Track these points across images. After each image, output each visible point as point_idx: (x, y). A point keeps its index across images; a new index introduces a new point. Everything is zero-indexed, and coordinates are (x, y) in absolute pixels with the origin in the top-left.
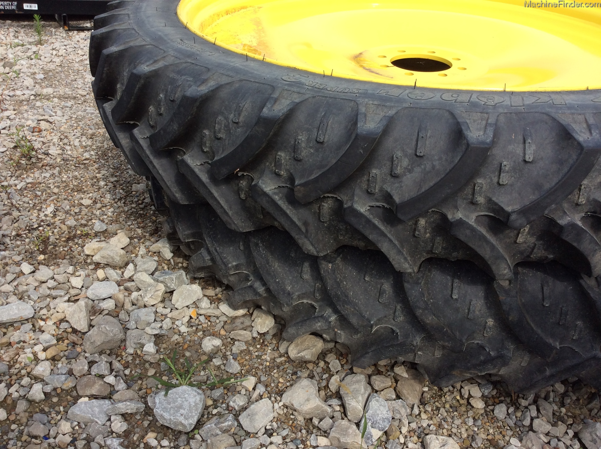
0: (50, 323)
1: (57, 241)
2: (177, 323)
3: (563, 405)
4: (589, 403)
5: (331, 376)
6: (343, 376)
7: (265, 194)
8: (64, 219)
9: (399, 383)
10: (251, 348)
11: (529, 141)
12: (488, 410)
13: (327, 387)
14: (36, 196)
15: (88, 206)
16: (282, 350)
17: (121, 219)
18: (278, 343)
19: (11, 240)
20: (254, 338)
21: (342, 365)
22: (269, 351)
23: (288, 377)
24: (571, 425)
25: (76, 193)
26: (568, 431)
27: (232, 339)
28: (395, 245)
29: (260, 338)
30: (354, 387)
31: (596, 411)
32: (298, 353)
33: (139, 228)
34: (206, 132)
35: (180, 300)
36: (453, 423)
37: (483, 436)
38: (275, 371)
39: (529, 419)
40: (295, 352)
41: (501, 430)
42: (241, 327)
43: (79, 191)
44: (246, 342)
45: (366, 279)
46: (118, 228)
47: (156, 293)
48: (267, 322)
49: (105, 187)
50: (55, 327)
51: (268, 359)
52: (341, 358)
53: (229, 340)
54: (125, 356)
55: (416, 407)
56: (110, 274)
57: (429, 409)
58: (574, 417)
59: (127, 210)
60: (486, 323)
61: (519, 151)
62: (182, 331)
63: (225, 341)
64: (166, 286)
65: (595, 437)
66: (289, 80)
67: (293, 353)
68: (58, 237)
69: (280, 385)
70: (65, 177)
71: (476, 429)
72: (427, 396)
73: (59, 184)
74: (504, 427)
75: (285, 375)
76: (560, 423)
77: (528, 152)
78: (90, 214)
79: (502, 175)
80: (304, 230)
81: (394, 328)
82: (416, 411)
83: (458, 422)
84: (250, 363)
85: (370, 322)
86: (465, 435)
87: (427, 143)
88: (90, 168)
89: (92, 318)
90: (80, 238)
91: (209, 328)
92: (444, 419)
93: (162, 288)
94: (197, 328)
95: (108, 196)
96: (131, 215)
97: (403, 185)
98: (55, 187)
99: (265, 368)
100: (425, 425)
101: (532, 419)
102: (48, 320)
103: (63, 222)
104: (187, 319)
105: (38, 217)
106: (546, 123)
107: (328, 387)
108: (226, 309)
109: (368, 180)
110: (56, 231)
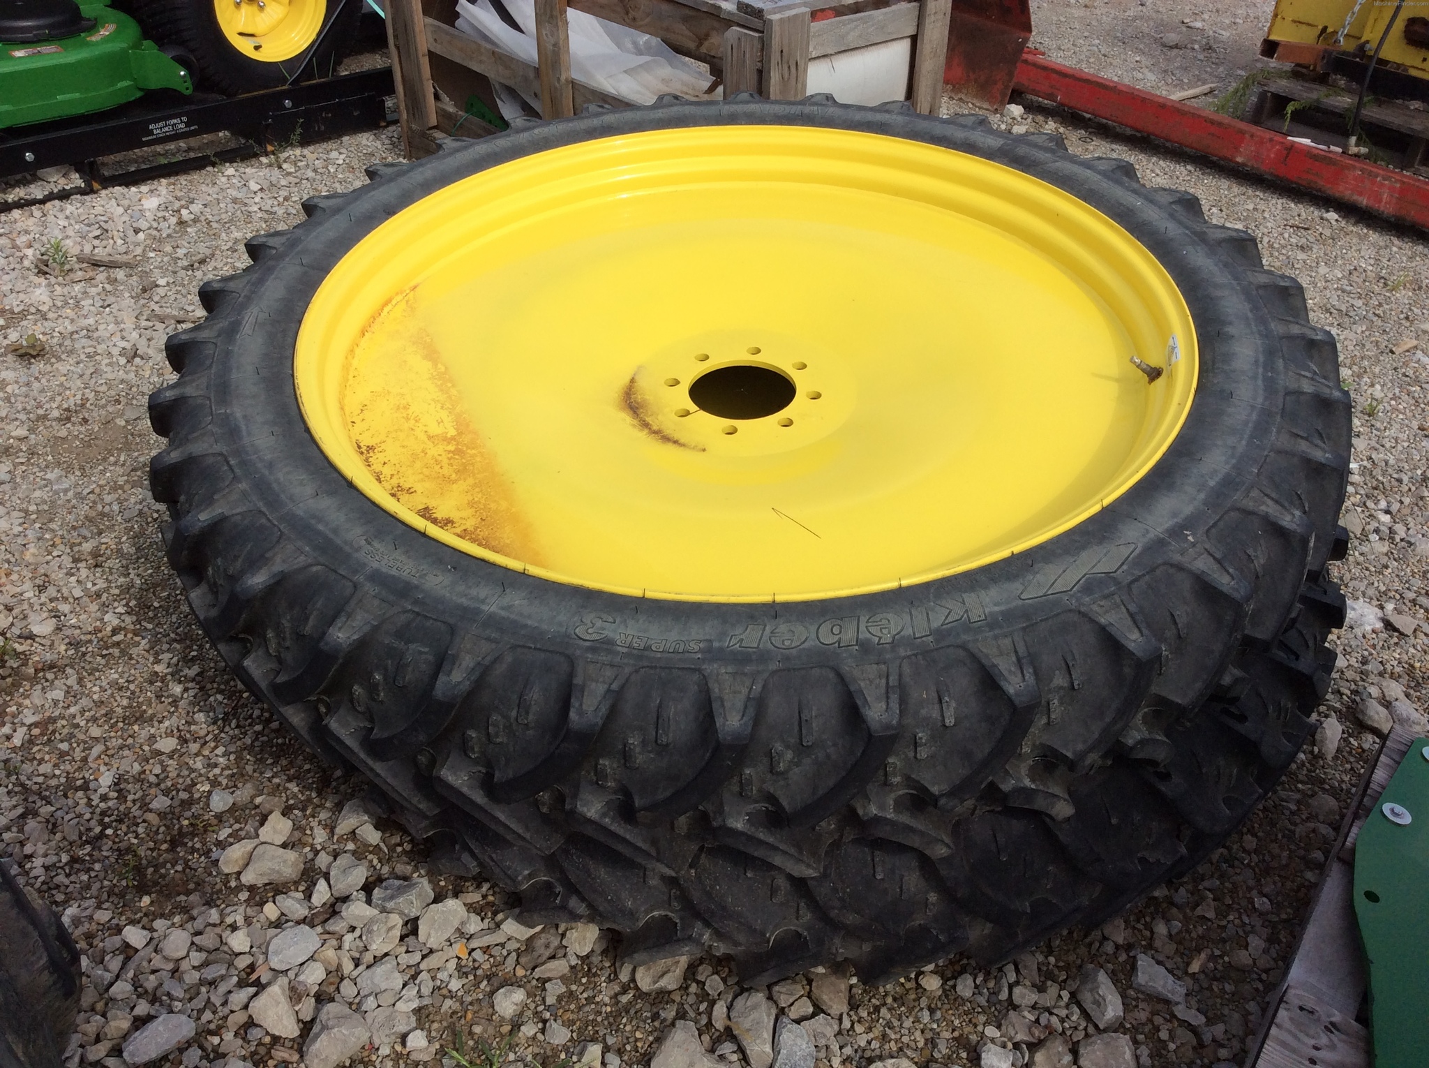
0: (229, 1036)
1: (154, 854)
2: (439, 976)
3: (1050, 952)
4: (1086, 936)
5: (712, 1003)
6: (729, 1000)
7: (590, 821)
8: (143, 798)
9: (814, 984)
10: (574, 987)
11: (947, 699)
12: (947, 987)
13: (710, 1024)
14: (62, 755)
15: (174, 752)
16: (624, 976)
17: (249, 768)
18: (614, 964)
19: (68, 876)
20: (572, 968)
21: (722, 979)
22: (604, 984)
23: (647, 1026)
24: (1065, 981)
25: (136, 727)
26: (1062, 993)
27: (537, 980)
28: (791, 856)
29: (583, 963)
30: (752, 1017)
31: (1097, 944)
32: (655, 982)
33: (289, 780)
34: (472, 733)
35: (433, 933)
36: (901, 1026)
37: (946, 1035)
38: (624, 1020)
39: (1006, 990)
40: (648, 980)
41: (970, 1016)
42: (547, 953)
43: (140, 718)
44: (563, 978)
45: (749, 875)
46: (252, 792)
47: (390, 934)
48: (588, 935)
49: (185, 696)
50: (239, 1042)
51: (607, 1000)
52: (719, 968)
53: (534, 982)
54: (378, 1062)
55: (845, 1017)
56: (288, 908)
57: (864, 1014)
58: (1067, 967)
59: (249, 742)
60: (927, 899)
61: (935, 714)
62: (454, 990)
63: (528, 986)
64: (401, 913)
65: (1097, 997)
66: (588, 638)
67: (645, 981)
68: (151, 844)
69: (639, 1044)
70: (96, 689)
71: (935, 1026)
72: (858, 991)
73: (92, 713)
74: (974, 1009)
75: (641, 1024)
76: (1049, 983)
77: (947, 714)
78: (185, 773)
79: (918, 749)
80: (654, 853)
81: (799, 930)
82: (847, 1024)
83: (908, 1023)
84: (580, 1017)
85: (764, 935)
86: (921, 1044)
87: (814, 725)
88: (134, 651)
89: (297, 1008)
90: (194, 835)
91: (494, 969)
92: (889, 1025)
93: (396, 921)
94: (475, 976)
95: (200, 717)
96: (261, 751)
97: (790, 782)
98: (88, 721)
99: (607, 1018)
100: (863, 1044)
101: (1011, 987)
102: (223, 1030)
103: (145, 807)
104: (452, 964)
105: (89, 804)
106: (965, 664)
107: (712, 1025)
108: (514, 927)
109: (741, 782)
110: (141, 830)
